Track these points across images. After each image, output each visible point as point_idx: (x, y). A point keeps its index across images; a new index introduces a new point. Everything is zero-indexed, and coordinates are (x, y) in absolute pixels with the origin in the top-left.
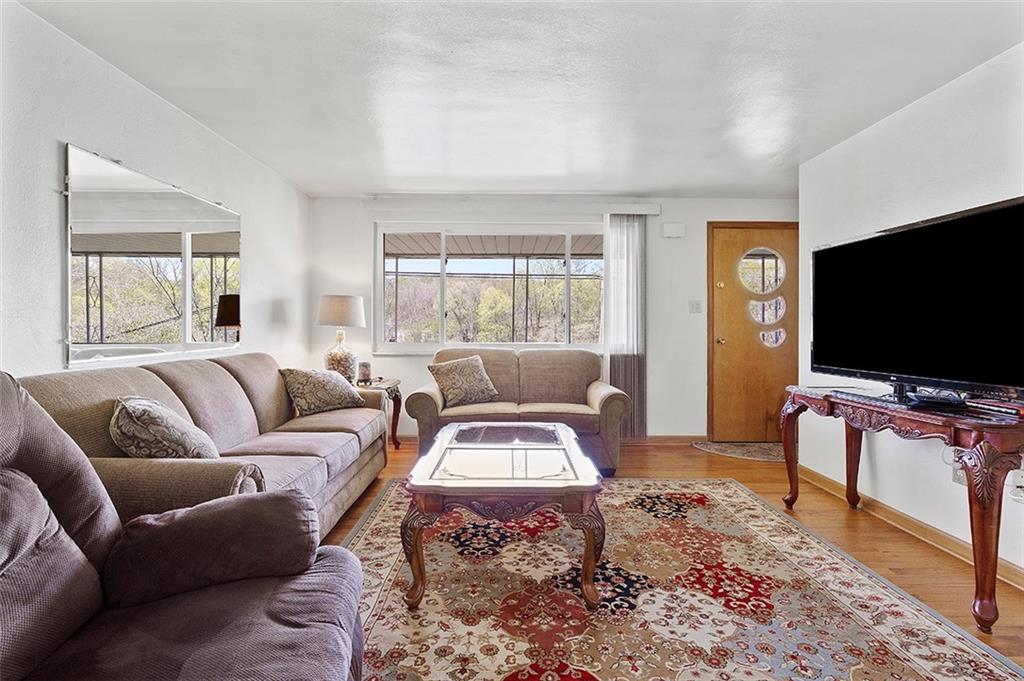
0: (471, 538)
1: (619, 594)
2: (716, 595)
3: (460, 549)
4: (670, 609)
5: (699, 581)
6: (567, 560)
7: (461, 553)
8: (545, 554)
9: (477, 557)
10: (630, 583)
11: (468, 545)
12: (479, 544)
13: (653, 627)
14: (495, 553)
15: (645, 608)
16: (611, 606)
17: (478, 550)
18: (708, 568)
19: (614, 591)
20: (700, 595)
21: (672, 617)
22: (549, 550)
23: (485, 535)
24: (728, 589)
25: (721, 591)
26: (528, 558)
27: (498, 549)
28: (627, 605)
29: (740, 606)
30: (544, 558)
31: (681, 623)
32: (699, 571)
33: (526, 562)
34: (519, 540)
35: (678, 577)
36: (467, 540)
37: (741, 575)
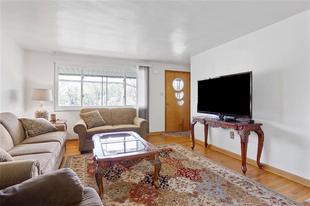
0: (109, 173)
1: (162, 182)
2: (187, 177)
3: (106, 178)
4: (178, 184)
5: (181, 174)
6: (142, 175)
7: (107, 179)
8: (135, 174)
9: (114, 179)
10: (164, 178)
11: (108, 176)
12: (112, 175)
13: (176, 190)
14: (119, 177)
15: (171, 185)
16: (162, 186)
17: (113, 177)
18: (182, 169)
19: (160, 182)
20: (183, 178)
21: (179, 186)
22: (136, 172)
23: (113, 171)
24: (189, 175)
25: (187, 175)
26: (131, 177)
27: (119, 175)
28: (166, 185)
29: (194, 179)
30: (135, 175)
31: (182, 187)
32: (180, 171)
33: (130, 178)
34: (125, 171)
35: (175, 174)
36: (107, 174)
37: (190, 170)
